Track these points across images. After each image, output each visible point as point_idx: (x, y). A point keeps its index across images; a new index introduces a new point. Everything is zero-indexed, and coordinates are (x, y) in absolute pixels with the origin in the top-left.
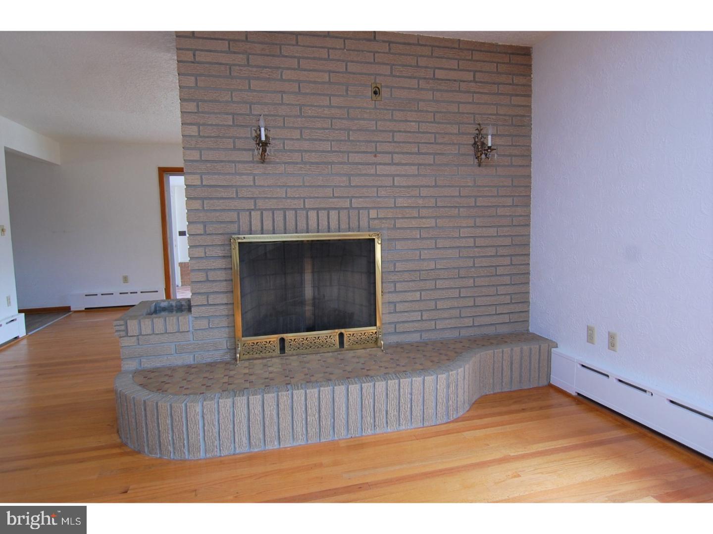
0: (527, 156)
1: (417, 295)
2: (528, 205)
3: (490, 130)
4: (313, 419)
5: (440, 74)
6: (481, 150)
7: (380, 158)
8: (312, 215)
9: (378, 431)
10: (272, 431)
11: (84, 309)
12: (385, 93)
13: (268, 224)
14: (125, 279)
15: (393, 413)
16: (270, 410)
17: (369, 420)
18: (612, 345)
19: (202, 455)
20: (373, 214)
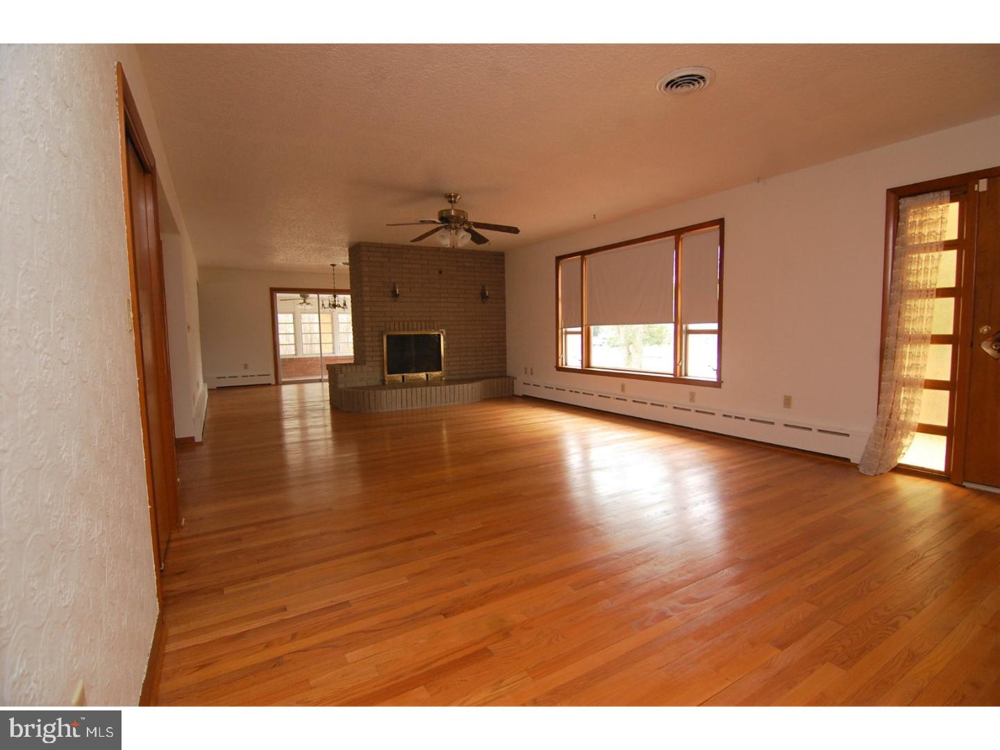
0: (504, 299)
1: (458, 359)
2: (505, 320)
3: (487, 288)
4: (424, 398)
5: (467, 264)
6: (484, 297)
7: (442, 300)
8: (415, 323)
9: (447, 404)
10: (410, 403)
11: (215, 388)
12: (444, 273)
13: (397, 327)
14: (246, 366)
15: (452, 398)
16: (409, 395)
17: (444, 400)
18: (532, 374)
19: (386, 410)
20: (440, 323)
